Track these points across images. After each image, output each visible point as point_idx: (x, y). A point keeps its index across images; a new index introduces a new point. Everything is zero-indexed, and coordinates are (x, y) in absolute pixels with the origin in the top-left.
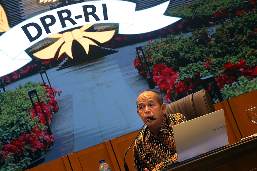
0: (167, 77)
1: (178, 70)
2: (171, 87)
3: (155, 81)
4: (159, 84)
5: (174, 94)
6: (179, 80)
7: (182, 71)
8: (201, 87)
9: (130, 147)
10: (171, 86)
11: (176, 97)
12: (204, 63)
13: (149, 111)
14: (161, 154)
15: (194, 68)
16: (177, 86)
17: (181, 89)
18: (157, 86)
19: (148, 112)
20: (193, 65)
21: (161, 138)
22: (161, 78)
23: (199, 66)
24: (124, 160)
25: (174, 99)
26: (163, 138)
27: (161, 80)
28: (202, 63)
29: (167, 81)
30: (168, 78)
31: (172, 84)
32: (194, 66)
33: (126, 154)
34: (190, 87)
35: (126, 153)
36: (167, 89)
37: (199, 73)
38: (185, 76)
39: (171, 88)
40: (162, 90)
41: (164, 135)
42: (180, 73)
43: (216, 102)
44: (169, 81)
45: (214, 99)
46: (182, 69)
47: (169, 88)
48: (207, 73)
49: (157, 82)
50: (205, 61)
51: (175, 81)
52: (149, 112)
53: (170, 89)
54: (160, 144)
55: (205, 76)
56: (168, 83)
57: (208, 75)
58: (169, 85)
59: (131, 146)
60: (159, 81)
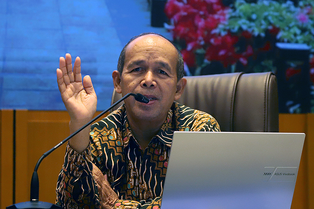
0: (202, 13)
1: (231, 5)
2: (200, 38)
3: (170, 12)
4: (176, 21)
5: (202, 57)
6: (225, 30)
7: (241, 10)
8: (270, 63)
9: (61, 144)
10: (203, 36)
11: (204, 65)
12: (298, 9)
13: (154, 83)
14: (143, 193)
15: (271, 13)
16: (215, 41)
17: (222, 53)
18: (169, 24)
19: (149, 85)
20: (270, 6)
21: (153, 154)
22: (185, 10)
23: (284, 13)
24: (36, 169)
25: (198, 70)
26: (159, 156)
27: (184, 13)
28: (293, 8)
29: (196, 22)
30: (201, 16)
31: (206, 33)
32: (272, 8)
33: (45, 156)
34: (244, 54)
35: (45, 154)
36: (191, 41)
37: (276, 30)
38: (243, 24)
39: (200, 41)
40: (178, 38)
41: (162, 151)
42: (234, 14)
43: (291, 110)
44: (201, 23)
45: (289, 103)
46: (242, 7)
47: (196, 39)
48: (295, 35)
49: (171, 16)
50: (301, 8)
51: (216, 27)
52: (152, 85)
53: (198, 42)
54: (148, 170)
55: (289, 42)
56: (196, 27)
57: (297, 42)
58: (199, 32)
59: (63, 143)
60: (178, 14)
